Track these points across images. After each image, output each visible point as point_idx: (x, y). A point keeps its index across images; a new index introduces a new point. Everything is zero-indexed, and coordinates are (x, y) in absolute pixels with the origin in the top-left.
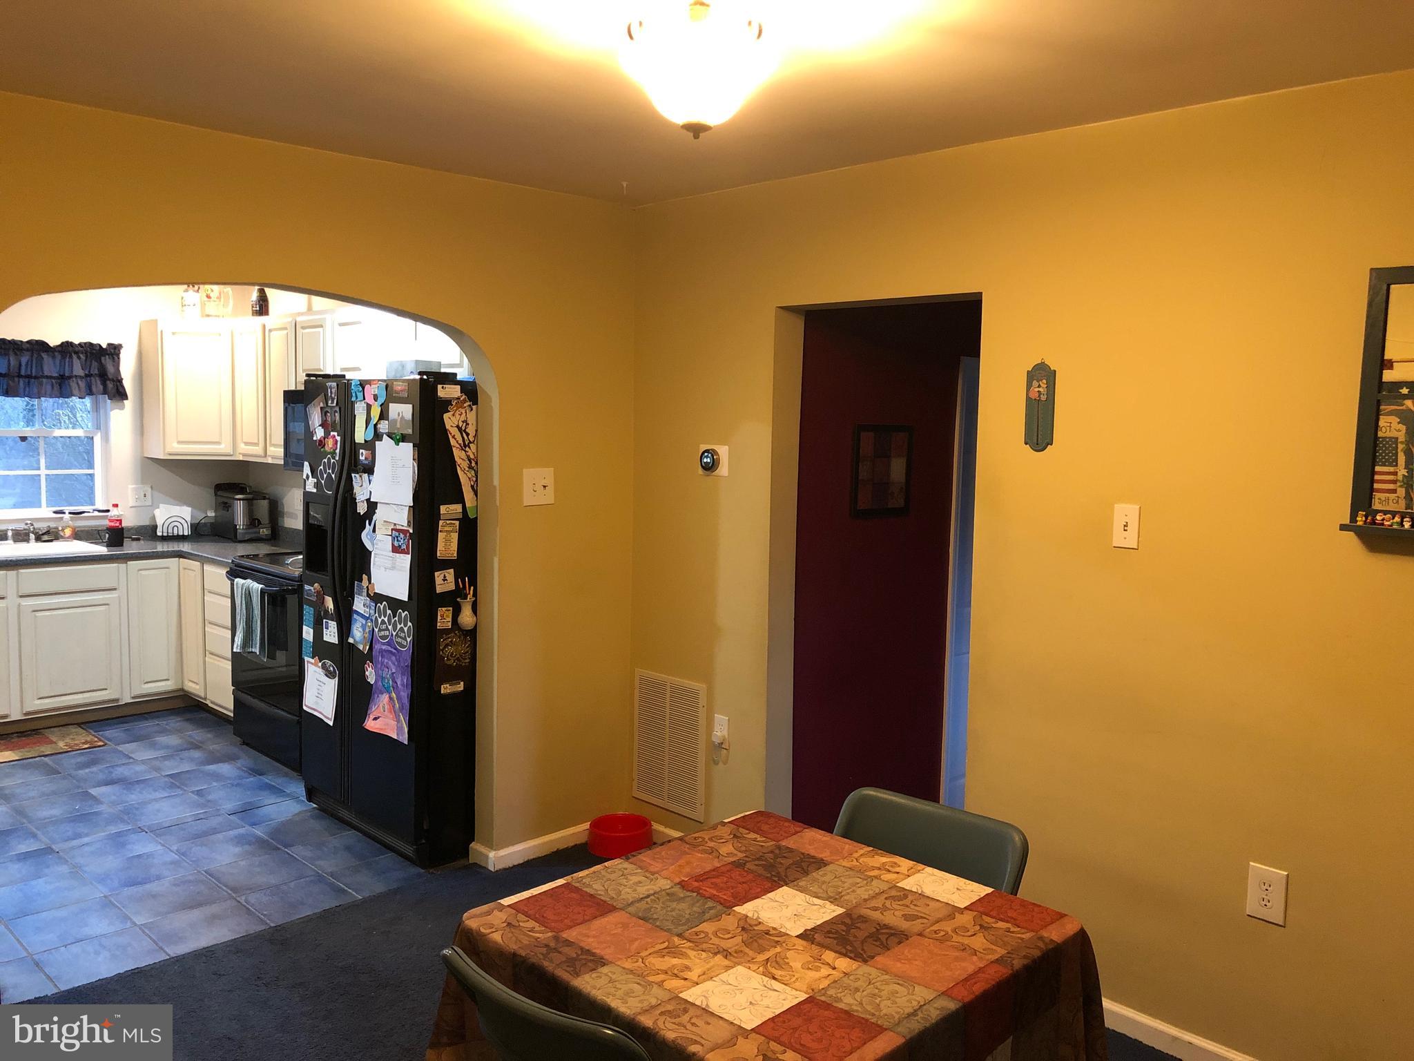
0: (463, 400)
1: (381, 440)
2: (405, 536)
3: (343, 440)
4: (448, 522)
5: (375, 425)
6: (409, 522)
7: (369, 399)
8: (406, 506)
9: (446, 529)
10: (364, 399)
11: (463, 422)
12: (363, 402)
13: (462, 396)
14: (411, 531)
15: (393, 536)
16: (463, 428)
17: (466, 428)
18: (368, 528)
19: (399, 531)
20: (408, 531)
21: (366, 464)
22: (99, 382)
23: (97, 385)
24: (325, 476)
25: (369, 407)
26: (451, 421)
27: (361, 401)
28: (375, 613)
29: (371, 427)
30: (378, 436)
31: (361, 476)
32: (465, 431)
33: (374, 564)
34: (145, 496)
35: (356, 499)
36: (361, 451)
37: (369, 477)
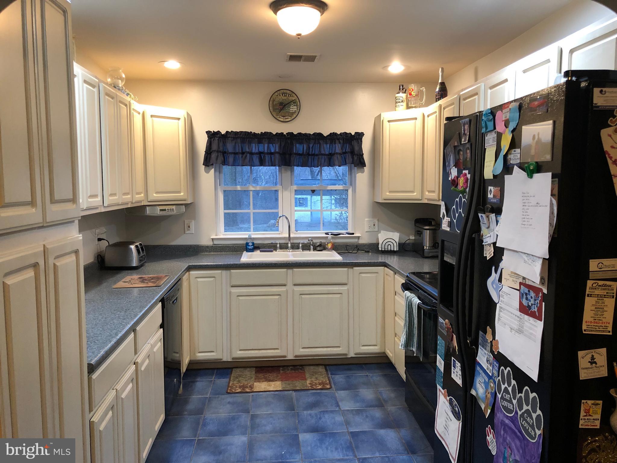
1: (511, 174)
2: (537, 295)
3: (472, 178)
5: (505, 156)
6: (542, 279)
7: (500, 127)
8: (539, 258)
10: (495, 128)
12: (493, 133)
14: (545, 291)
15: (522, 291)
18: (494, 276)
19: (530, 287)
20: (541, 290)
21: (494, 203)
22: (350, 157)
23: (349, 158)
24: (457, 215)
25: (499, 136)
26: (611, 139)
27: (491, 131)
28: (499, 376)
29: (501, 158)
30: (508, 169)
31: (488, 217)
33: (499, 319)
34: (374, 225)
35: (483, 241)
36: (490, 188)
37: (496, 217)
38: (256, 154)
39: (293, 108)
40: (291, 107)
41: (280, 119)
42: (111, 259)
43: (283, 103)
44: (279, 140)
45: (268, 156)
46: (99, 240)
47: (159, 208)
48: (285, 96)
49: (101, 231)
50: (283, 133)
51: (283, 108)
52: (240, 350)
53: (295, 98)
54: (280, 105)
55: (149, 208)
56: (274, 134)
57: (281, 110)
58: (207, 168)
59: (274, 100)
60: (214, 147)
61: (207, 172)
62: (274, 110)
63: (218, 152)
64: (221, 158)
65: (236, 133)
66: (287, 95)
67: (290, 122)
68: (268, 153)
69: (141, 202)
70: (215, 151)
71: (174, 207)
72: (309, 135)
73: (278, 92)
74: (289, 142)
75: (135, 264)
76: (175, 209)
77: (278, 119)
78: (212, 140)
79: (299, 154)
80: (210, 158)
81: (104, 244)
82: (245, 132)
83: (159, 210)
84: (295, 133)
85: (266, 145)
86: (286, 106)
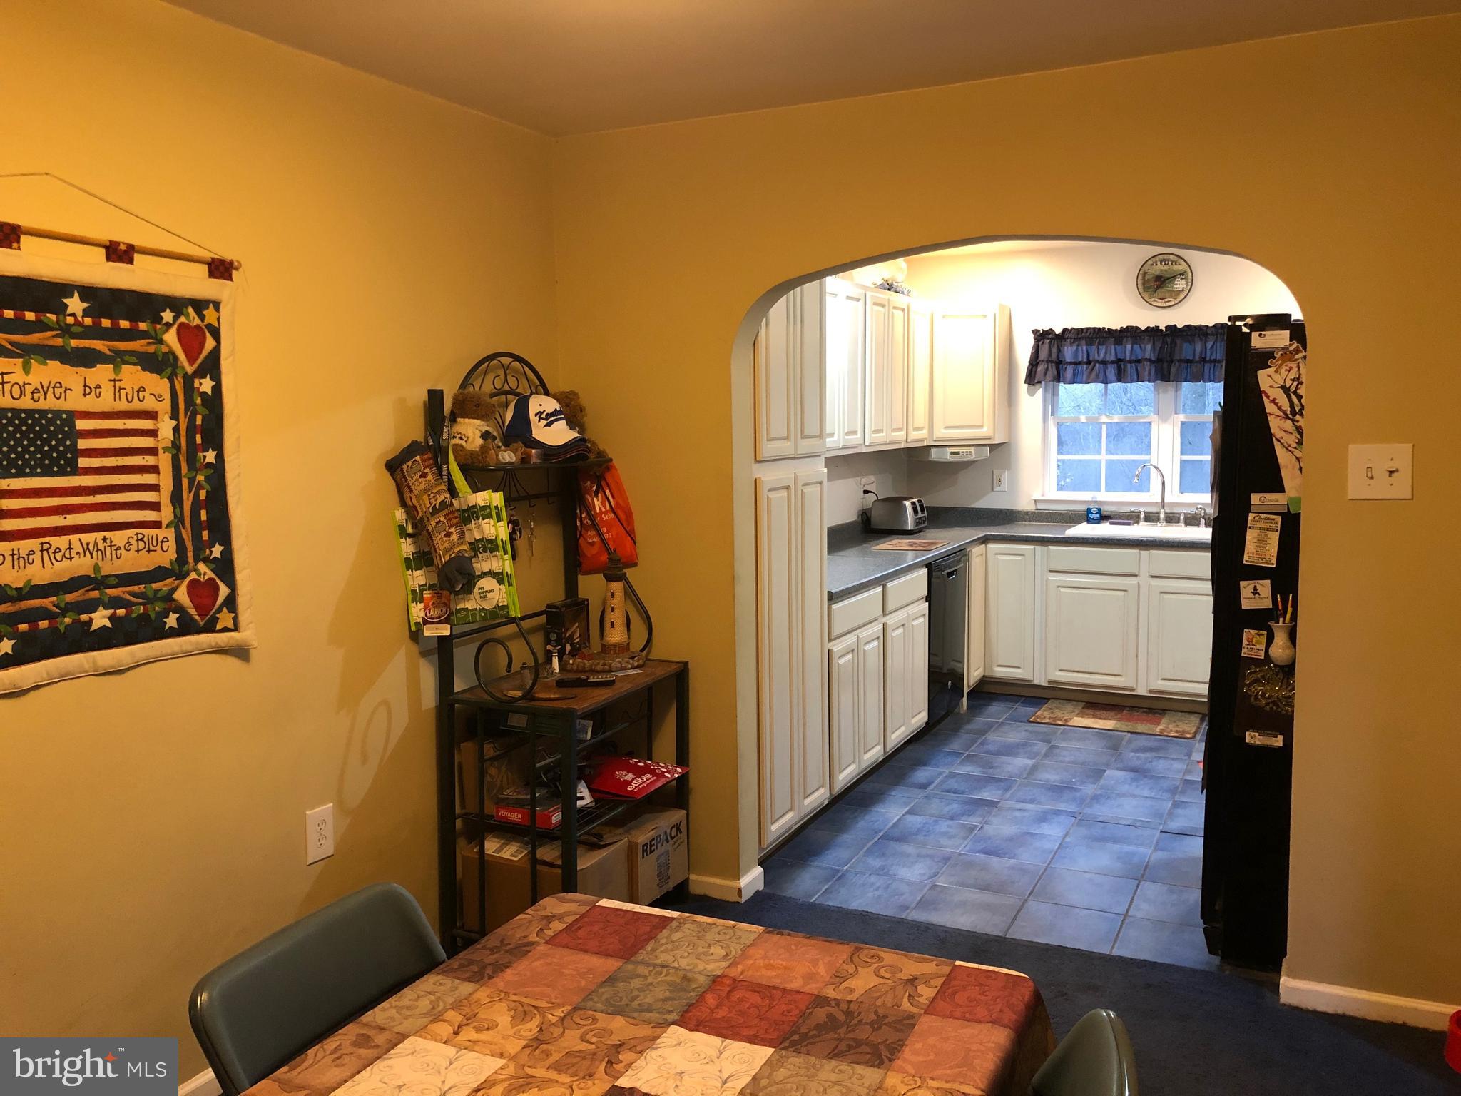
0: (1294, 350)
4: (1263, 516)
9: (1259, 525)
11: (1293, 380)
13: (1291, 345)
16: (1293, 389)
17: (1297, 389)
26: (1268, 380)
32: (1295, 393)
38: (1112, 362)
39: (1179, 284)
40: (1176, 282)
41: (1155, 304)
42: (878, 518)
43: (1161, 277)
44: (1152, 338)
45: (1131, 367)
46: (866, 492)
47: (949, 450)
48: (1165, 264)
49: (870, 481)
50: (1158, 327)
51: (1161, 284)
52: (1061, 670)
53: (1183, 267)
54: (1156, 281)
55: (936, 449)
56: (1143, 328)
57: (1159, 287)
58: (1032, 387)
59: (1145, 273)
60: (1043, 354)
61: (1031, 394)
62: (1146, 288)
63: (1047, 362)
64: (1052, 372)
65: (1080, 331)
66: (1170, 263)
67: (1173, 307)
68: (1130, 362)
69: (922, 440)
70: (1043, 361)
71: (972, 449)
72: (1205, 328)
73: (1154, 259)
74: (1169, 340)
75: (910, 527)
76: (973, 452)
77: (1152, 303)
78: (1041, 343)
79: (1189, 361)
80: (1036, 372)
81: (872, 497)
82: (1094, 328)
83: (949, 454)
84: (1180, 326)
85: (1129, 347)
86: (1167, 281)
